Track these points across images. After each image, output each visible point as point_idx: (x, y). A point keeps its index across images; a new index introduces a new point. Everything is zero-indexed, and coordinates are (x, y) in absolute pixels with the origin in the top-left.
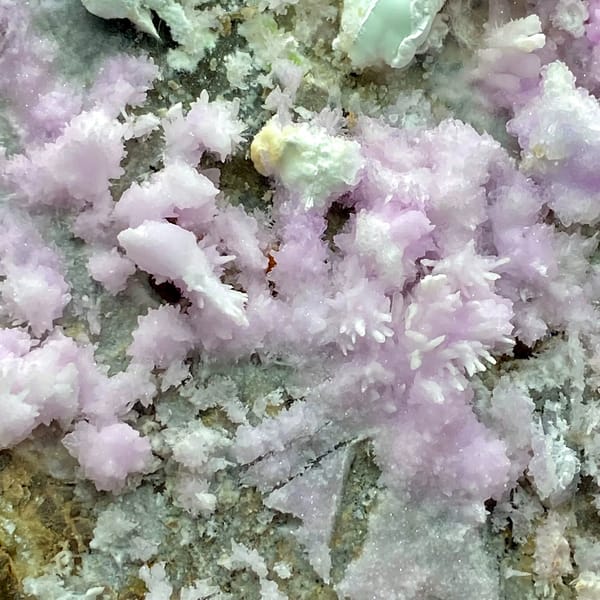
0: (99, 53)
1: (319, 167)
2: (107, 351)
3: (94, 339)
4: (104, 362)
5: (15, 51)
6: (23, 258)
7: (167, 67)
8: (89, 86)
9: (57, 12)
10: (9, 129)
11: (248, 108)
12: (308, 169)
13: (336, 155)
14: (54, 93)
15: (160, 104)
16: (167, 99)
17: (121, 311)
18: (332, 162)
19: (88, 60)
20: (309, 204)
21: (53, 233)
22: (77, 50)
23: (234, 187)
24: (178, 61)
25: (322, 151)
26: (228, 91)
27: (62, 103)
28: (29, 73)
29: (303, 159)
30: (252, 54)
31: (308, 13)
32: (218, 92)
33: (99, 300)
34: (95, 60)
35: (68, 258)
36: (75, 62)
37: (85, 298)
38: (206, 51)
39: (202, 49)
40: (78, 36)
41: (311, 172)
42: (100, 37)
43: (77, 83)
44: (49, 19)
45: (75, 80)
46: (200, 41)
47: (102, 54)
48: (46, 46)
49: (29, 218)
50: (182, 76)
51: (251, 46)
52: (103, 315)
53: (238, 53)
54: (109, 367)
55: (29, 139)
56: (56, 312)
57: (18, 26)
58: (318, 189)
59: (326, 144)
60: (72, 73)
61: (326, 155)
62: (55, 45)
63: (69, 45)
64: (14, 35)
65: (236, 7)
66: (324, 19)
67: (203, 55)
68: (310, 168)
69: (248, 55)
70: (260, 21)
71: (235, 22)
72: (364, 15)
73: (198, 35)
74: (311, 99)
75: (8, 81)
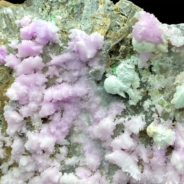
0: (111, 101)
1: (162, 139)
2: (110, 176)
3: (106, 174)
4: (109, 179)
5: (90, 101)
6: (90, 152)
7: (129, 104)
8: (108, 109)
9: (101, 91)
10: (89, 119)
11: (149, 116)
12: (159, 140)
13: (167, 136)
14: (99, 112)
15: (126, 114)
16: (128, 113)
17: (114, 167)
18: (166, 138)
19: (109, 103)
20: (159, 148)
21: (99, 146)
22: (106, 100)
23: (144, 137)
24: (132, 103)
25: (163, 135)
26: (144, 111)
27: (101, 114)
28: (94, 106)
29: (158, 136)
30: (152, 101)
31: (168, 89)
32: (141, 111)
33: (108, 164)
34: (110, 103)
35: (102, 152)
36: (105, 103)
37: (105, 163)
38: (139, 100)
39: (137, 100)
40: (106, 97)
41: (159, 141)
42: (111, 97)
43: (106, 108)
44: (99, 93)
45: (105, 107)
46: (137, 98)
47: (112, 101)
48: (98, 99)
49: (93, 142)
50: (132, 106)
51: (151, 99)
52: (109, 167)
53: (148, 100)
54: (110, 181)
55: (94, 122)
56: (97, 167)
57: (92, 94)
58: (162, 145)
59: (165, 133)
60: (105, 106)
61: (164, 136)
62: (100, 99)
63: (104, 99)
64: (90, 97)
65: (148, 87)
66: (173, 91)
67: (138, 101)
68: (159, 139)
69: (151, 101)
70: (154, 92)
71: (147, 92)
72: (178, 97)
73: (137, 96)
74: (165, 116)
75: (89, 107)
